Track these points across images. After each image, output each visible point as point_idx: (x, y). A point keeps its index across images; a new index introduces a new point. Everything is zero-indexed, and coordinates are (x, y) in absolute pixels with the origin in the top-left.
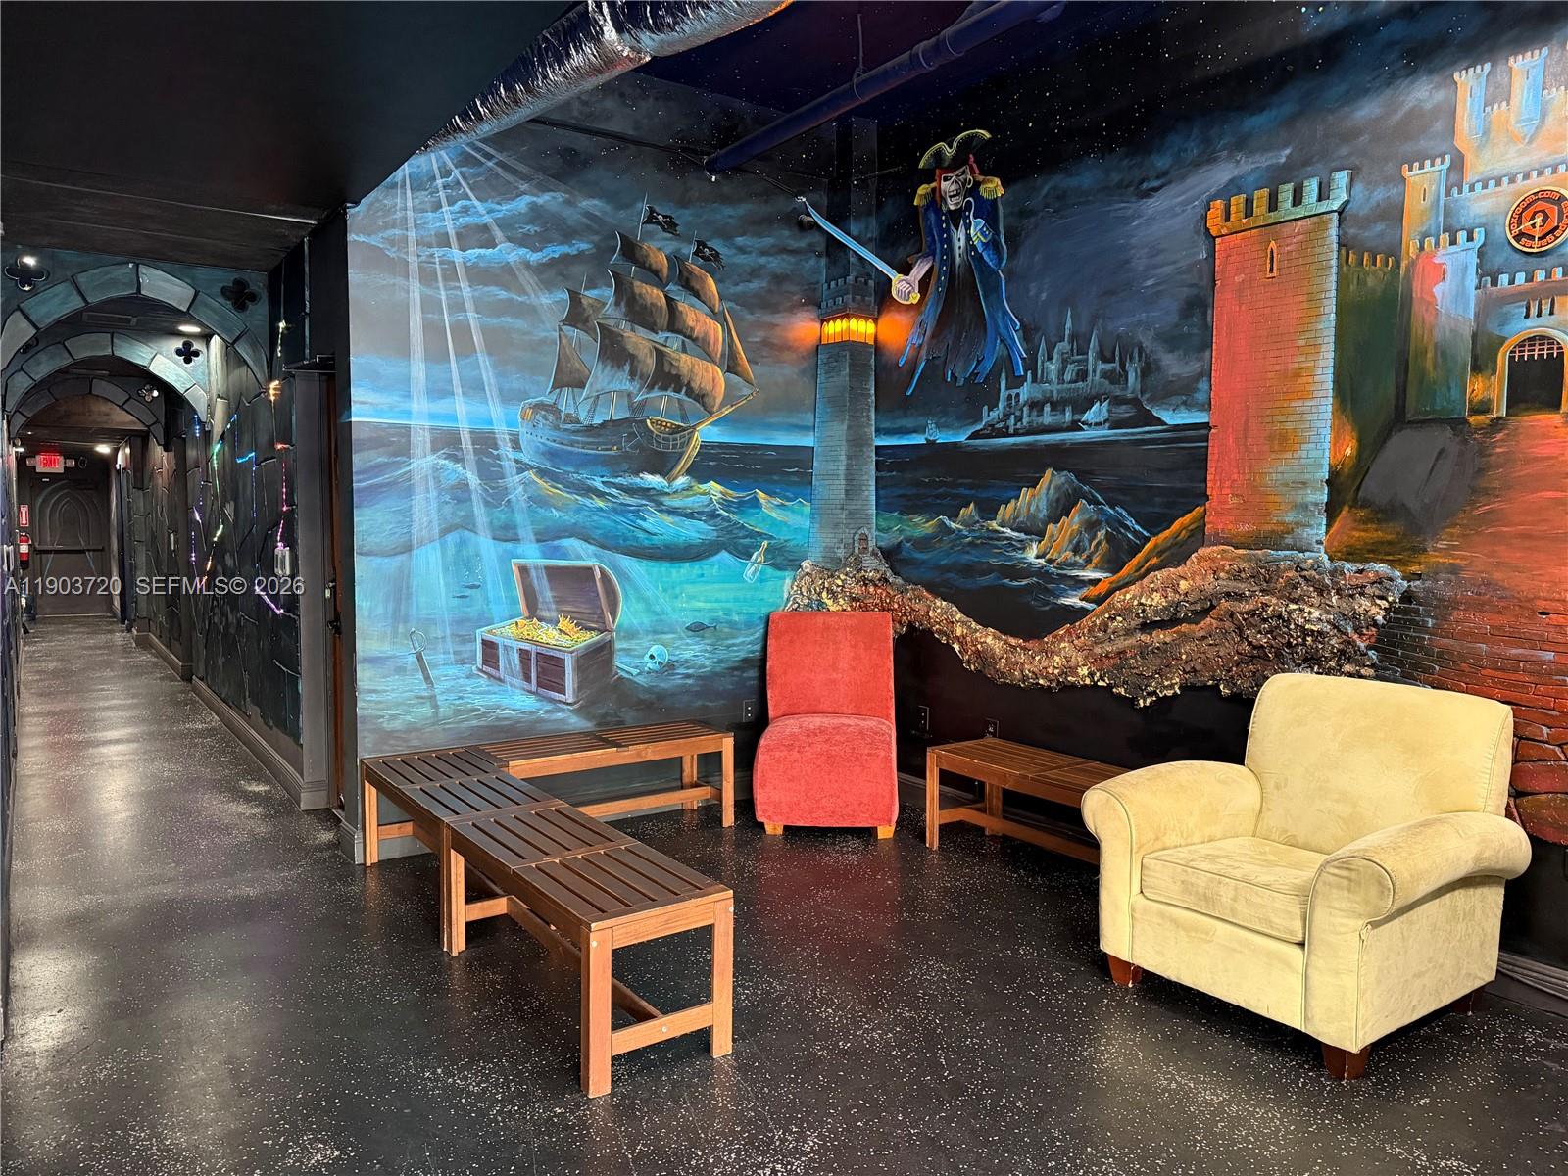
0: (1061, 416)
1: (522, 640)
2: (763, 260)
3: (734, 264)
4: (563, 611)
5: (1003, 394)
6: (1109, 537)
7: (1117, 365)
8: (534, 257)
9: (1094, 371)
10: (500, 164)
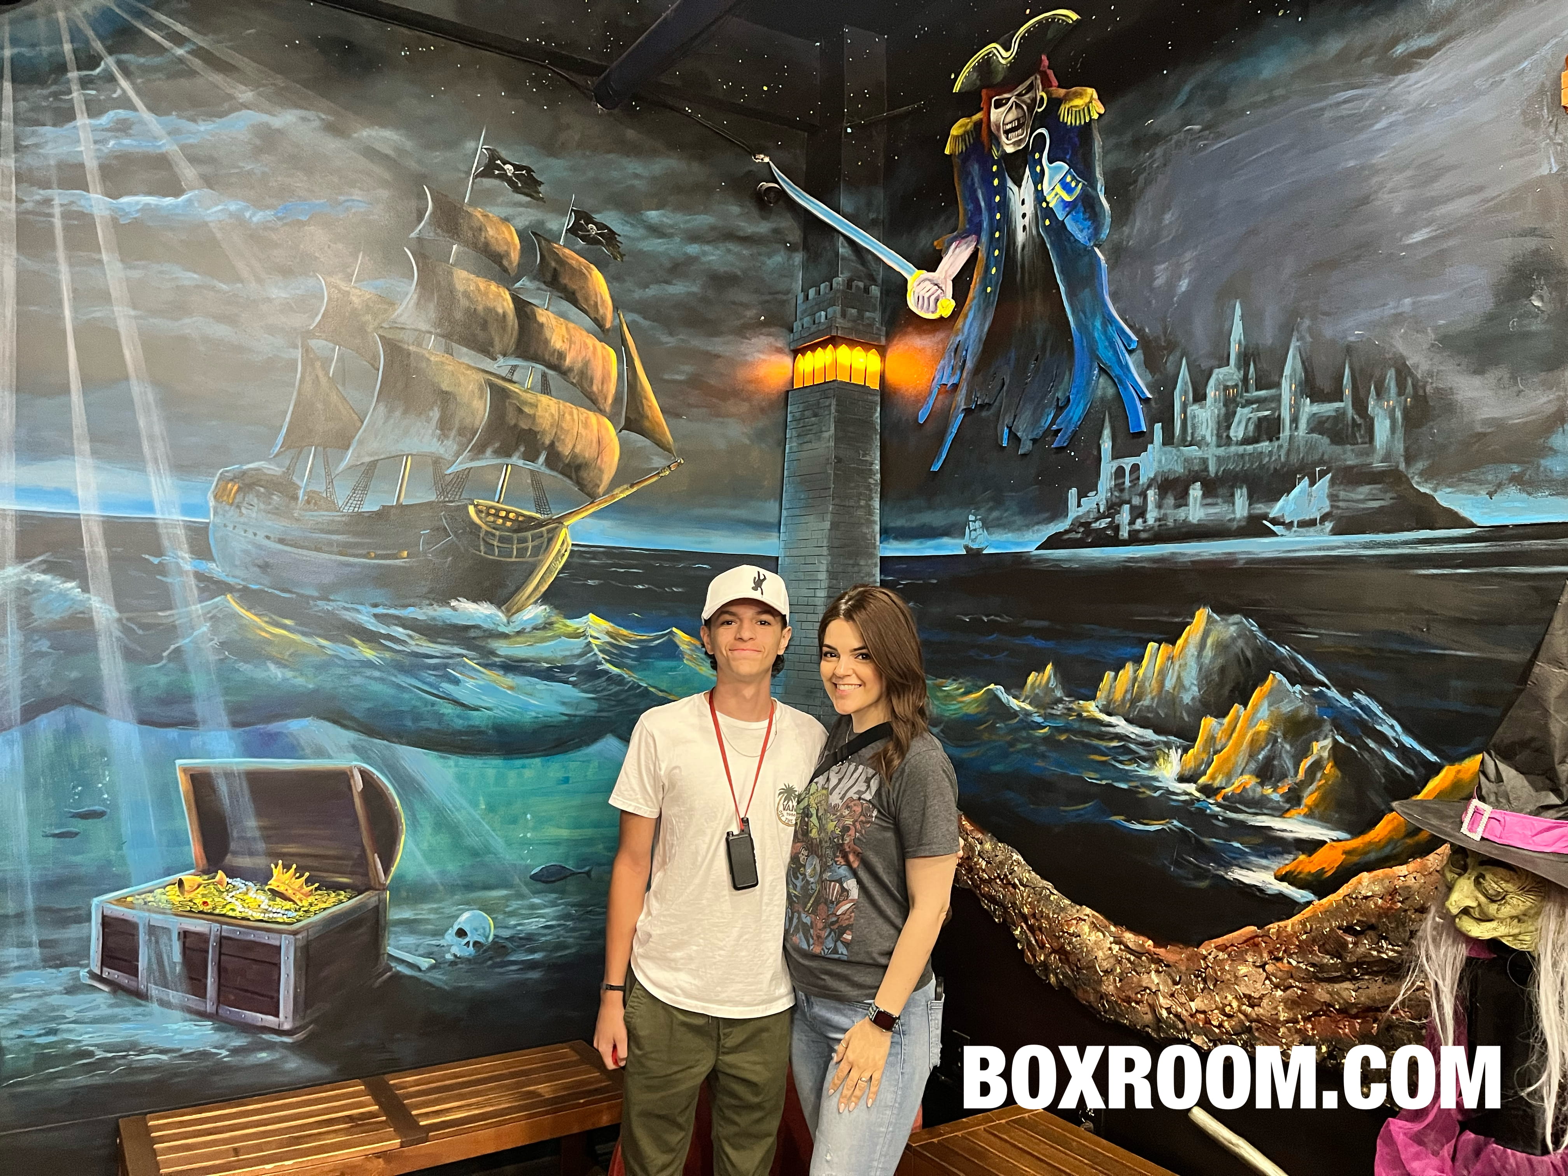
0: (1225, 507)
1: (191, 913)
2: (693, 249)
3: (641, 252)
4: (281, 856)
5: (1108, 467)
6: (1338, 753)
7: (1346, 404)
8: (259, 217)
9: (1295, 420)
10: (198, 52)
